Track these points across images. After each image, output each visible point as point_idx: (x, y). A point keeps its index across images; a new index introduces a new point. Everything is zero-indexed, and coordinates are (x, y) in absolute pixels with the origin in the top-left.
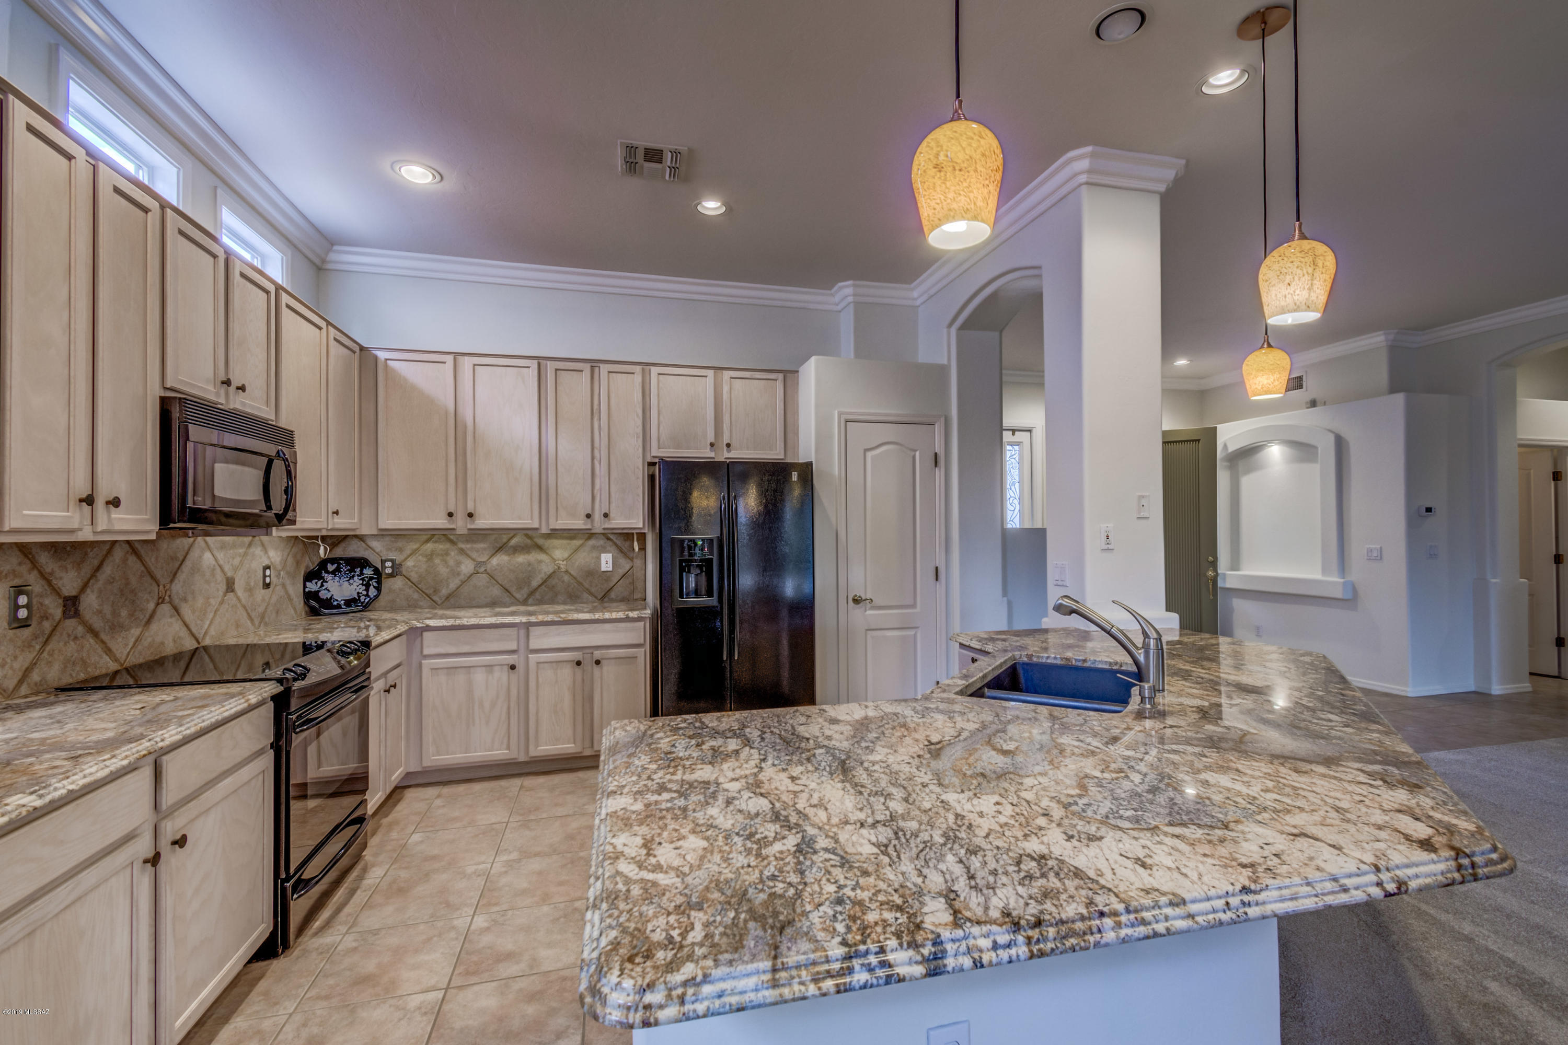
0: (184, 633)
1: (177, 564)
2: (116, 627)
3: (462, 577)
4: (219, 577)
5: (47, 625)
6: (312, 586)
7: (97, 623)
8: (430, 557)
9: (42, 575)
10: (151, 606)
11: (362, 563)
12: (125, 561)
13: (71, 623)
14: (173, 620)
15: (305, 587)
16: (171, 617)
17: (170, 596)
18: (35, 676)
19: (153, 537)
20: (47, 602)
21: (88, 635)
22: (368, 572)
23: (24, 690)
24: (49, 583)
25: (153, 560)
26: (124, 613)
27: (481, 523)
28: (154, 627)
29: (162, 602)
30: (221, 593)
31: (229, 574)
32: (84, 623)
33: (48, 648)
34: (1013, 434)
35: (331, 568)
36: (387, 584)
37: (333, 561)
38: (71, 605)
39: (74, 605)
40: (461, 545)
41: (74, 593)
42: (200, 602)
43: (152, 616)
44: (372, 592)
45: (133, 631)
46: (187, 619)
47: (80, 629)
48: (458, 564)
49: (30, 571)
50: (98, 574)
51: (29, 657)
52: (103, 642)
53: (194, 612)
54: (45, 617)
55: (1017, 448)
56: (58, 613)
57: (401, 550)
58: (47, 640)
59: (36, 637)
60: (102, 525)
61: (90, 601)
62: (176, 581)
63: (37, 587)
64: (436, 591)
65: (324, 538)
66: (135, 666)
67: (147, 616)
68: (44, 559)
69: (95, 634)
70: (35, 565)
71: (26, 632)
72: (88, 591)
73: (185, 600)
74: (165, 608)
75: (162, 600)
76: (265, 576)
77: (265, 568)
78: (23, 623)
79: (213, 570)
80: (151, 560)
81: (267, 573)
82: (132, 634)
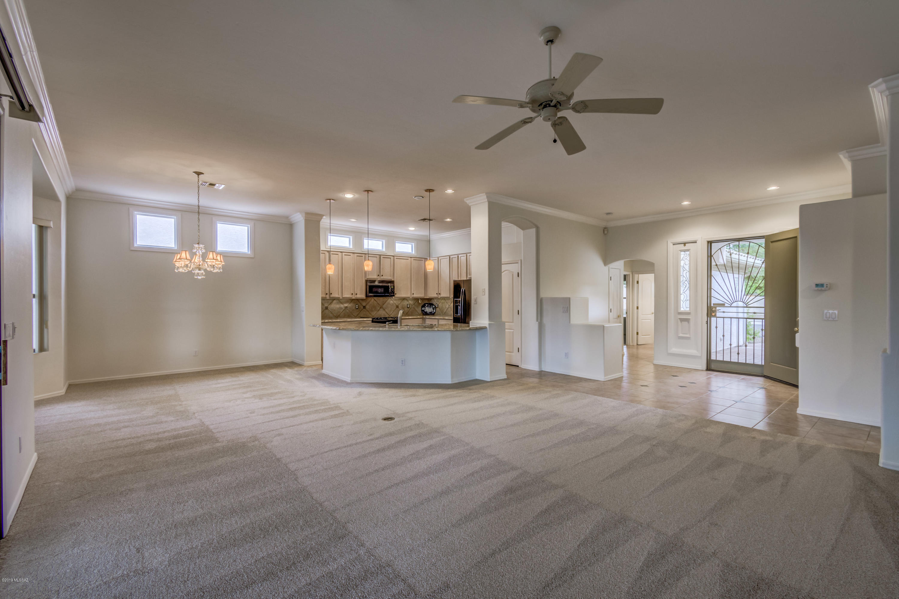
0: (386, 313)
1: (384, 303)
2: (372, 311)
3: (447, 308)
5: (361, 309)
6: (423, 309)
8: (442, 303)
10: (379, 308)
11: (432, 304)
13: (364, 309)
15: (422, 309)
16: (383, 311)
17: (383, 307)
18: (359, 315)
19: (365, 298)
20: (361, 306)
22: (434, 306)
23: (357, 317)
26: (373, 309)
27: (442, 296)
30: (395, 308)
32: (366, 310)
34: (685, 245)
35: (427, 305)
36: (437, 309)
37: (427, 304)
38: (364, 307)
40: (447, 301)
42: (390, 309)
43: (379, 310)
44: (435, 311)
46: (386, 311)
48: (446, 305)
50: (369, 303)
51: (358, 313)
52: (369, 313)
53: (388, 310)
55: (688, 253)
56: (362, 308)
57: (438, 302)
60: (356, 297)
61: (367, 307)
62: (384, 305)
63: (359, 304)
64: (443, 311)
65: (421, 299)
68: (360, 301)
69: (368, 311)
70: (359, 302)
73: (386, 308)
74: (382, 309)
75: (381, 308)
76: (407, 306)
77: (407, 304)
78: (357, 309)
79: (393, 304)
80: (379, 302)
81: (408, 305)
82: (375, 312)
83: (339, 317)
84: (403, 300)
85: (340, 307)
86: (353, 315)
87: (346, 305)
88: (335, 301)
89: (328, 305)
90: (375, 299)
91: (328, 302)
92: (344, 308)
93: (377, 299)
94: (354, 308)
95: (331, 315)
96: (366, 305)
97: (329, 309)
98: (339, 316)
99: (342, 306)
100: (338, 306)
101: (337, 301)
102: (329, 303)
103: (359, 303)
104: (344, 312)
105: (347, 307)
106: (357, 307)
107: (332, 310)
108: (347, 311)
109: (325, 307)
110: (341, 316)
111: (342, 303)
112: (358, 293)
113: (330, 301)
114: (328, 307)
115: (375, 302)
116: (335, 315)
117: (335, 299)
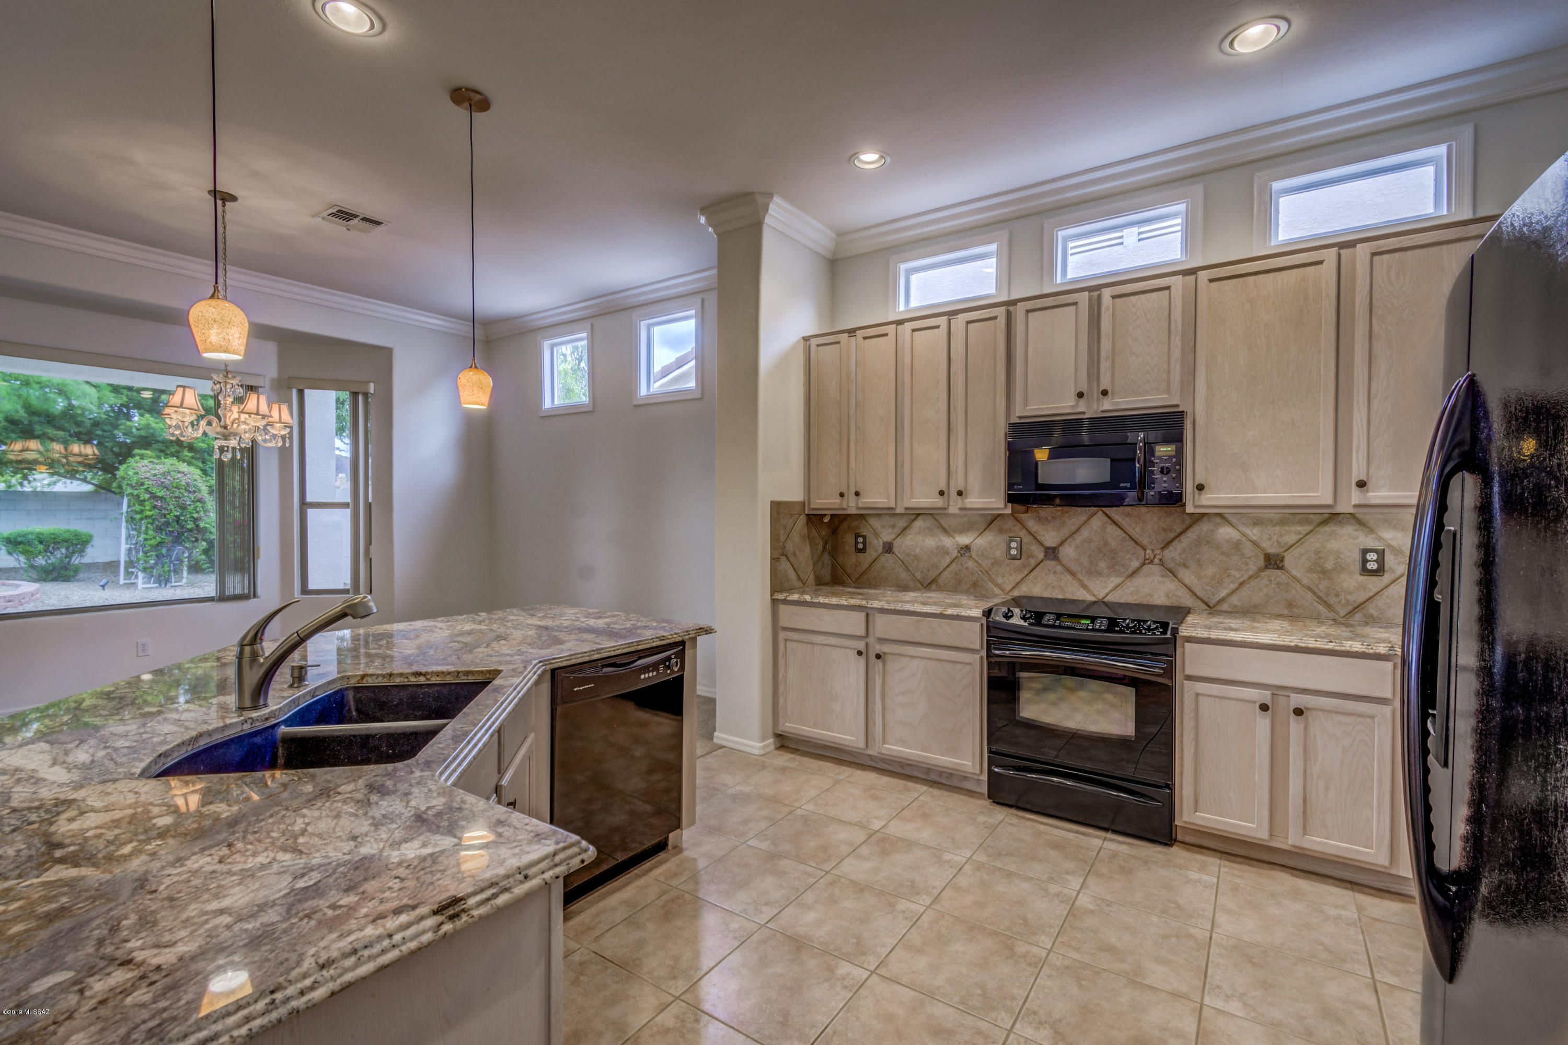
1: (1172, 535)
2: (1094, 573)
4: (1248, 549)
5: (1033, 562)
7: (1073, 566)
9: (1030, 533)
10: (1135, 564)
12: (1103, 529)
13: (1051, 564)
14: (1166, 579)
16: (1163, 576)
17: (1161, 560)
20: (1033, 548)
21: (1066, 573)
24: (1035, 538)
25: (1137, 529)
26: (1102, 565)
28: (1138, 581)
29: (1151, 562)
30: (1253, 568)
31: (1272, 551)
32: (1063, 566)
33: (1033, 574)
38: (1052, 553)
39: (1054, 552)
41: (1054, 545)
42: (1210, 571)
43: (1135, 572)
45: (1112, 579)
46: (1187, 581)
47: (1059, 568)
49: (1020, 530)
50: (1075, 536)
51: (1020, 577)
52: (1079, 580)
53: (1199, 578)
54: (1031, 556)
56: (1041, 555)
58: (1033, 570)
59: (1025, 566)
61: (1068, 552)
62: (1171, 548)
63: (1027, 539)
66: (1115, 603)
67: (1130, 571)
68: (1028, 523)
69: (1073, 574)
70: (1023, 526)
71: (1018, 562)
72: (1066, 545)
73: (1185, 566)
74: (1155, 568)
75: (1147, 562)
76: (1365, 561)
77: (1365, 552)
78: (1014, 558)
79: (1237, 546)
80: (1135, 531)
81: (1372, 556)
82: (1114, 581)
83: (934, 587)
84: (1324, 522)
85: (938, 547)
86: (997, 585)
87: (964, 540)
88: (919, 524)
89: (893, 536)
90: (1117, 518)
91: (893, 526)
92: (955, 553)
93: (1128, 515)
94: (999, 553)
95: (904, 575)
96: (1062, 543)
97: (895, 550)
98: (934, 580)
99: (947, 542)
100: (930, 542)
101: (929, 522)
102: (897, 531)
103: (1023, 533)
104: (953, 566)
105: (967, 548)
106: (1014, 552)
107: (908, 555)
108: (970, 564)
109: (884, 544)
110: (941, 580)
111: (945, 531)
112: (975, 483)
113: (902, 523)
114: (895, 544)
115: (1111, 528)
116: (918, 575)
117: (919, 515)
